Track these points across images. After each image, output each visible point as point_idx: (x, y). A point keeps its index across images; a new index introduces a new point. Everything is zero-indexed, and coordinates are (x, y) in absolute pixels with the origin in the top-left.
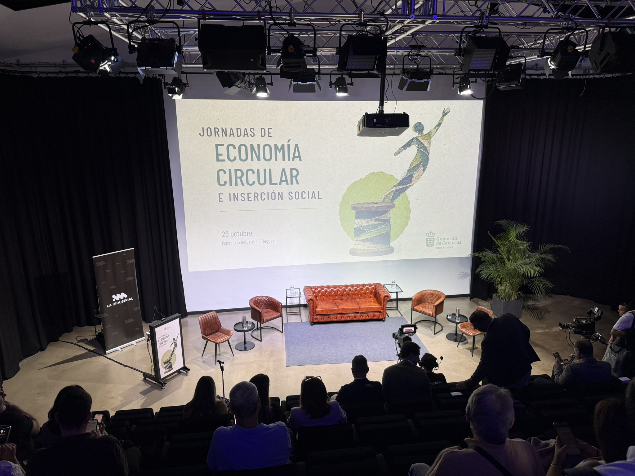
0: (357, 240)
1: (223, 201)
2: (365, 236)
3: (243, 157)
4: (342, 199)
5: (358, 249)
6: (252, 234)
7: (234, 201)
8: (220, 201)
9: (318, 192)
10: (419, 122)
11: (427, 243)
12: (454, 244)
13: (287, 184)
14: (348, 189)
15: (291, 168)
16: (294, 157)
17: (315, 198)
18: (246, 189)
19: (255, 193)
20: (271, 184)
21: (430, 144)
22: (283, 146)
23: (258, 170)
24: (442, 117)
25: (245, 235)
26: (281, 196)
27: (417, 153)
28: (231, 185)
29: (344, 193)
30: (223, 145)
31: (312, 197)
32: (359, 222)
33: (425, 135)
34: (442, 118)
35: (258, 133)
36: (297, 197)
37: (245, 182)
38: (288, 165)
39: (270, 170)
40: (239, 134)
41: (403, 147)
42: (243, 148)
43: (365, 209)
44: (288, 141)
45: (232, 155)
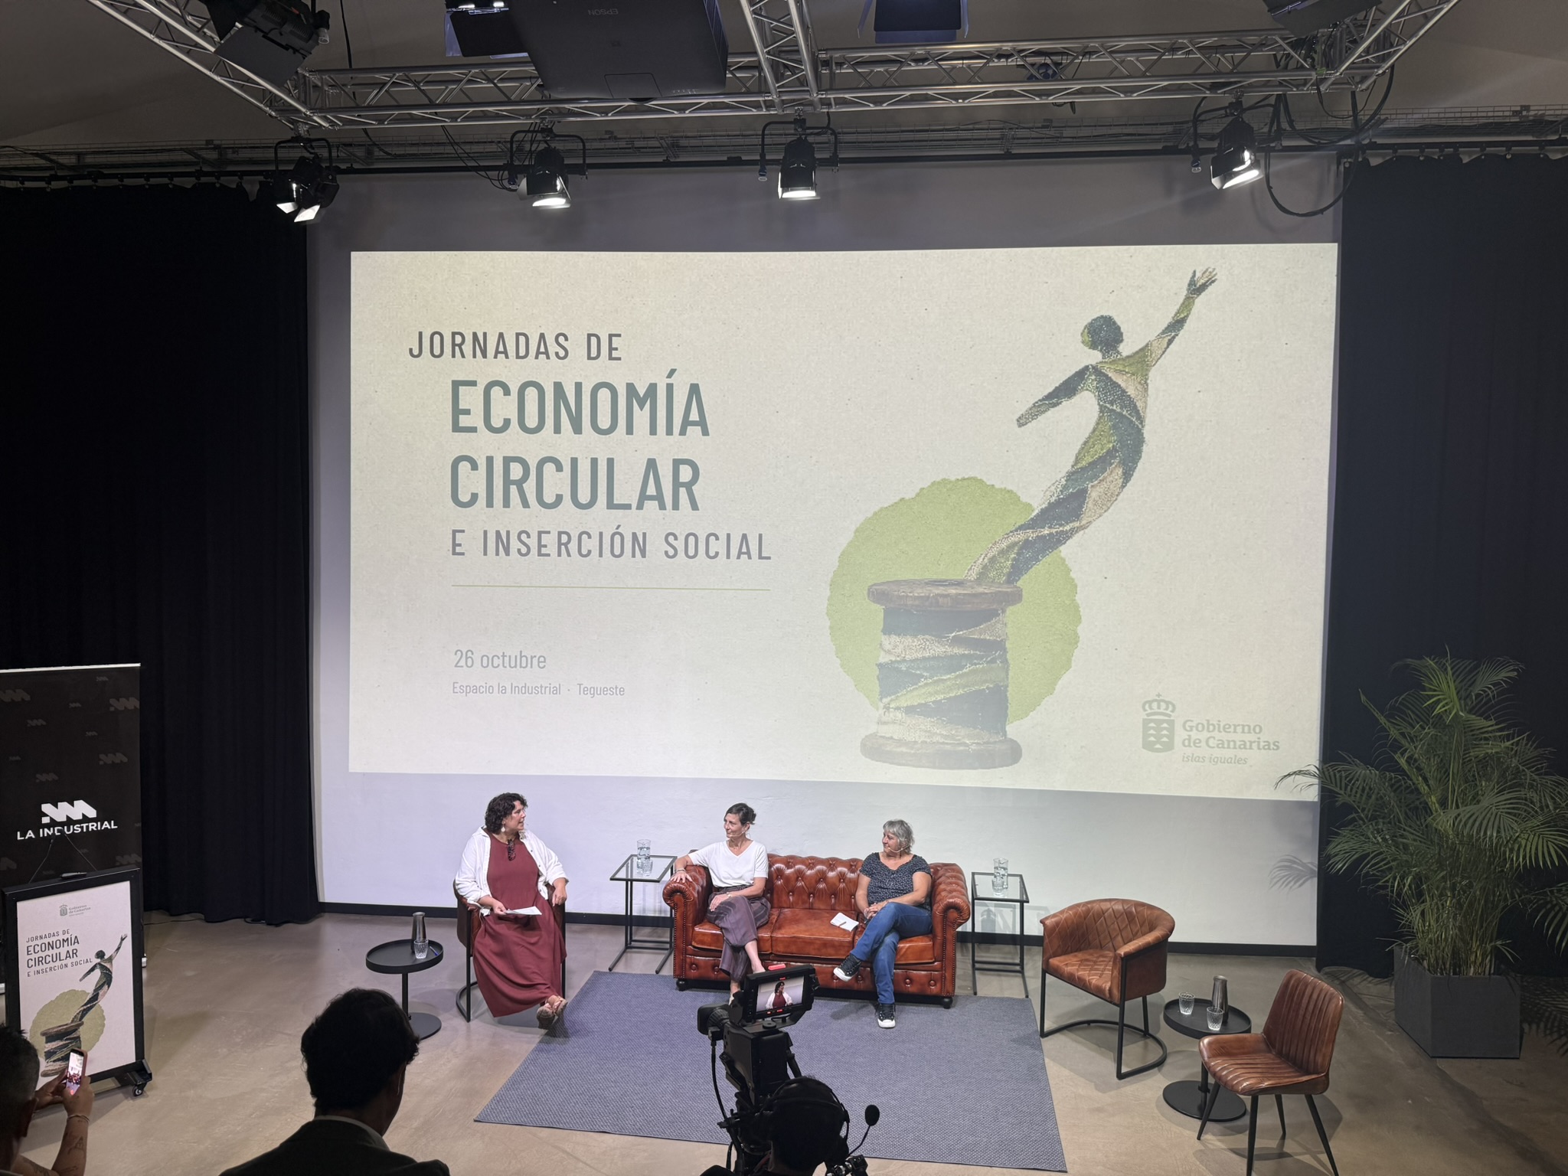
0: (887, 708)
1: (463, 554)
2: (915, 693)
3: (532, 421)
4: (837, 564)
5: (892, 738)
6: (545, 662)
7: (497, 554)
8: (454, 553)
9: (760, 536)
10: (1105, 314)
11: (1145, 736)
12: (1251, 748)
13: (660, 509)
14: (857, 531)
15: (676, 457)
16: (686, 423)
17: (750, 558)
18: (536, 518)
19: (560, 533)
20: (611, 505)
21: (1146, 390)
22: (652, 389)
23: (574, 462)
24: (1187, 298)
25: (524, 665)
26: (640, 545)
27: (1100, 418)
28: (490, 504)
29: (845, 545)
30: (473, 383)
31: (740, 553)
32: (896, 646)
33: (1128, 357)
34: (1188, 304)
35: (577, 346)
36: (691, 552)
37: (531, 497)
38: (666, 448)
39: (610, 462)
40: (522, 352)
41: (1049, 396)
42: (531, 394)
43: (917, 603)
44: (670, 375)
45: (498, 415)
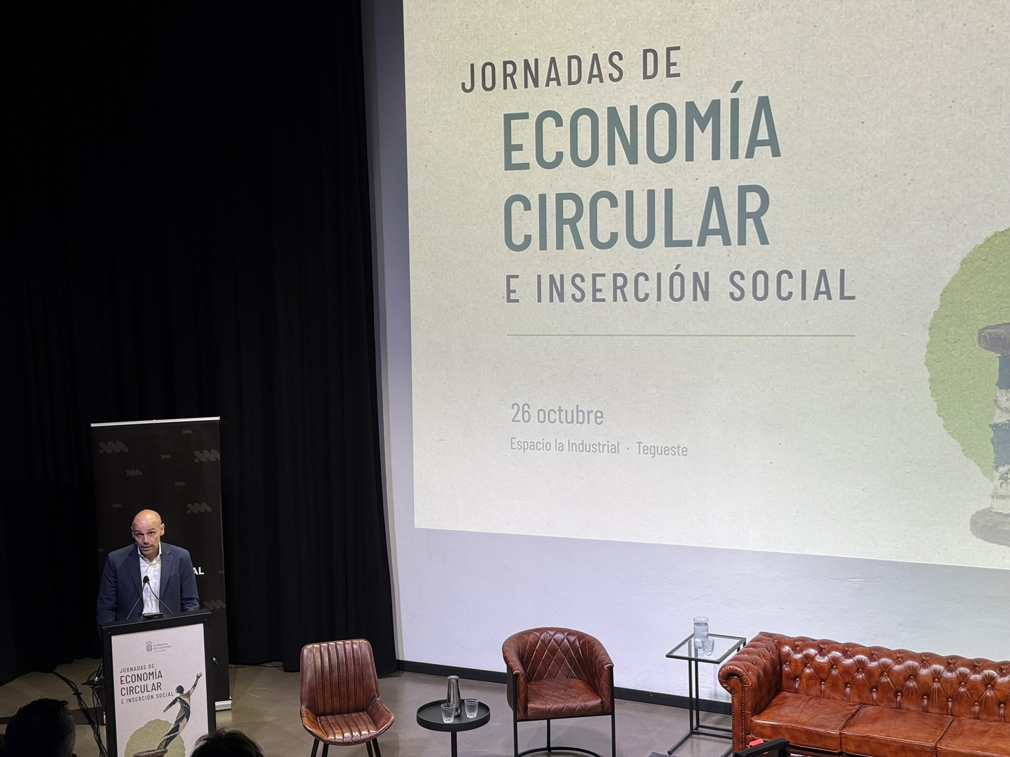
0: (1004, 479)
1: (517, 301)
3: (585, 154)
4: (939, 303)
6: (602, 417)
7: (551, 300)
8: (509, 300)
9: (842, 272)
13: (724, 245)
14: (964, 262)
15: (742, 184)
16: (754, 143)
17: (829, 298)
18: (590, 260)
19: (615, 276)
20: (669, 242)
22: (715, 105)
23: (630, 195)
25: (581, 420)
26: (702, 286)
28: (543, 246)
29: (949, 280)
30: (525, 116)
31: (818, 293)
35: (632, 66)
36: (760, 293)
37: (585, 238)
38: (731, 174)
39: (669, 193)
40: (574, 78)
42: (585, 122)
44: (735, 90)
45: (551, 149)
